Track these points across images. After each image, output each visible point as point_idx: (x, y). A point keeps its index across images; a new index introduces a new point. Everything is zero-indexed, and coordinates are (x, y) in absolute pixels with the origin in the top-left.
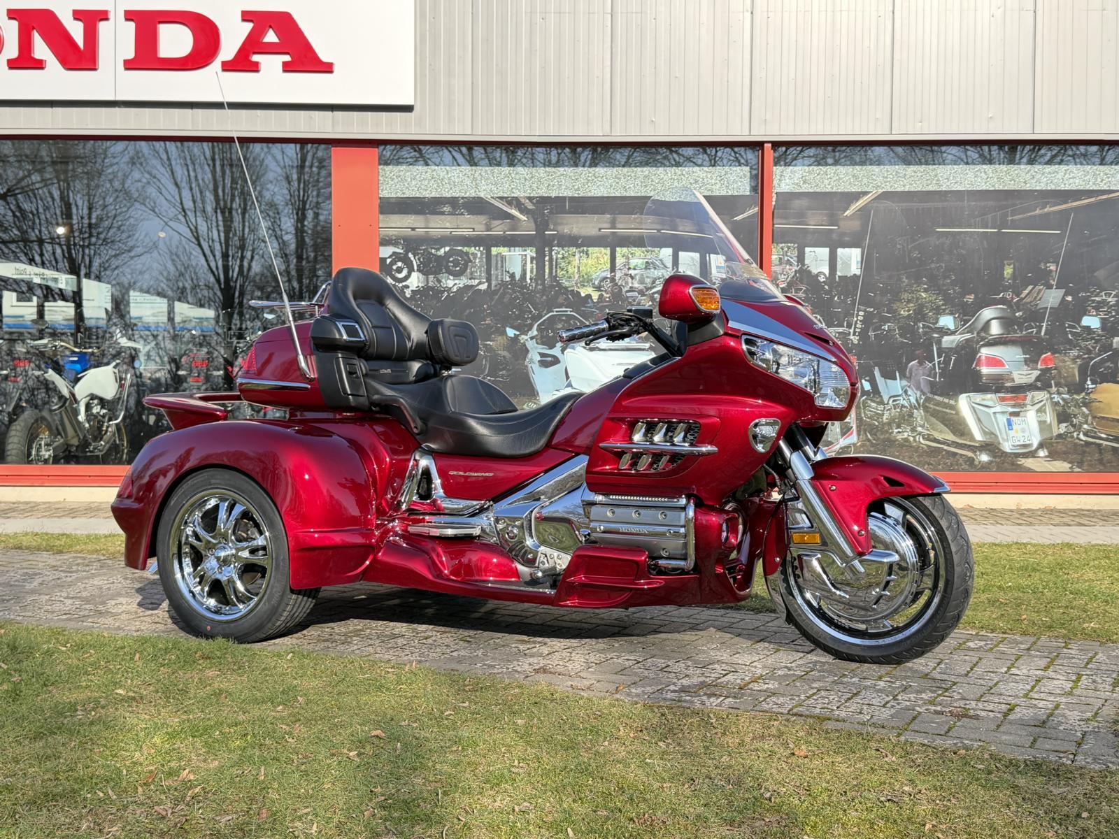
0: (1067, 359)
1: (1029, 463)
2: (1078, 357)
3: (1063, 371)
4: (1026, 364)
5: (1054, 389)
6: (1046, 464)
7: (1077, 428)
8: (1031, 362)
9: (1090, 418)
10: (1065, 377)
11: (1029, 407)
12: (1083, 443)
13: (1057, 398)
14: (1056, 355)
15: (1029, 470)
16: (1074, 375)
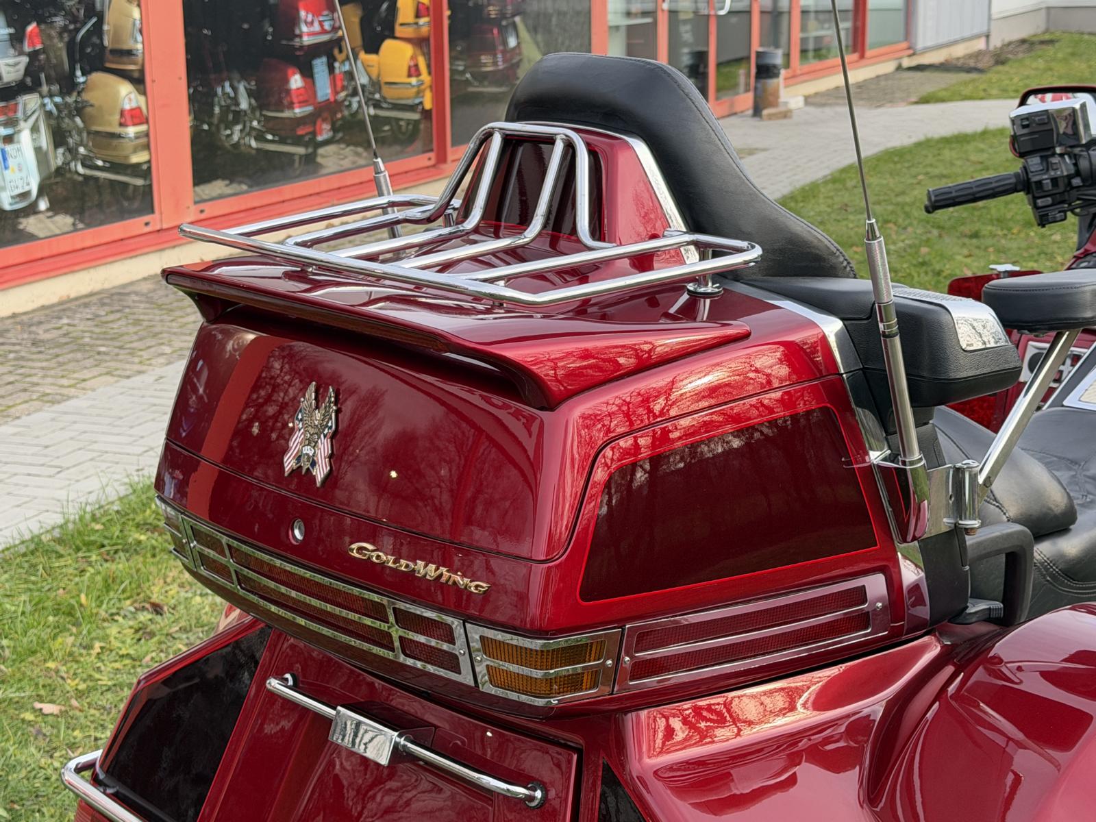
0: (53, 33)
1: (30, 224)
2: (64, 29)
3: (52, 55)
4: (13, 46)
5: (45, 89)
6: (48, 221)
7: (72, 151)
8: (16, 40)
9: (85, 135)
10: (55, 66)
11: (22, 124)
12: (81, 179)
13: (50, 107)
14: (43, 26)
15: (32, 237)
16: (62, 63)
